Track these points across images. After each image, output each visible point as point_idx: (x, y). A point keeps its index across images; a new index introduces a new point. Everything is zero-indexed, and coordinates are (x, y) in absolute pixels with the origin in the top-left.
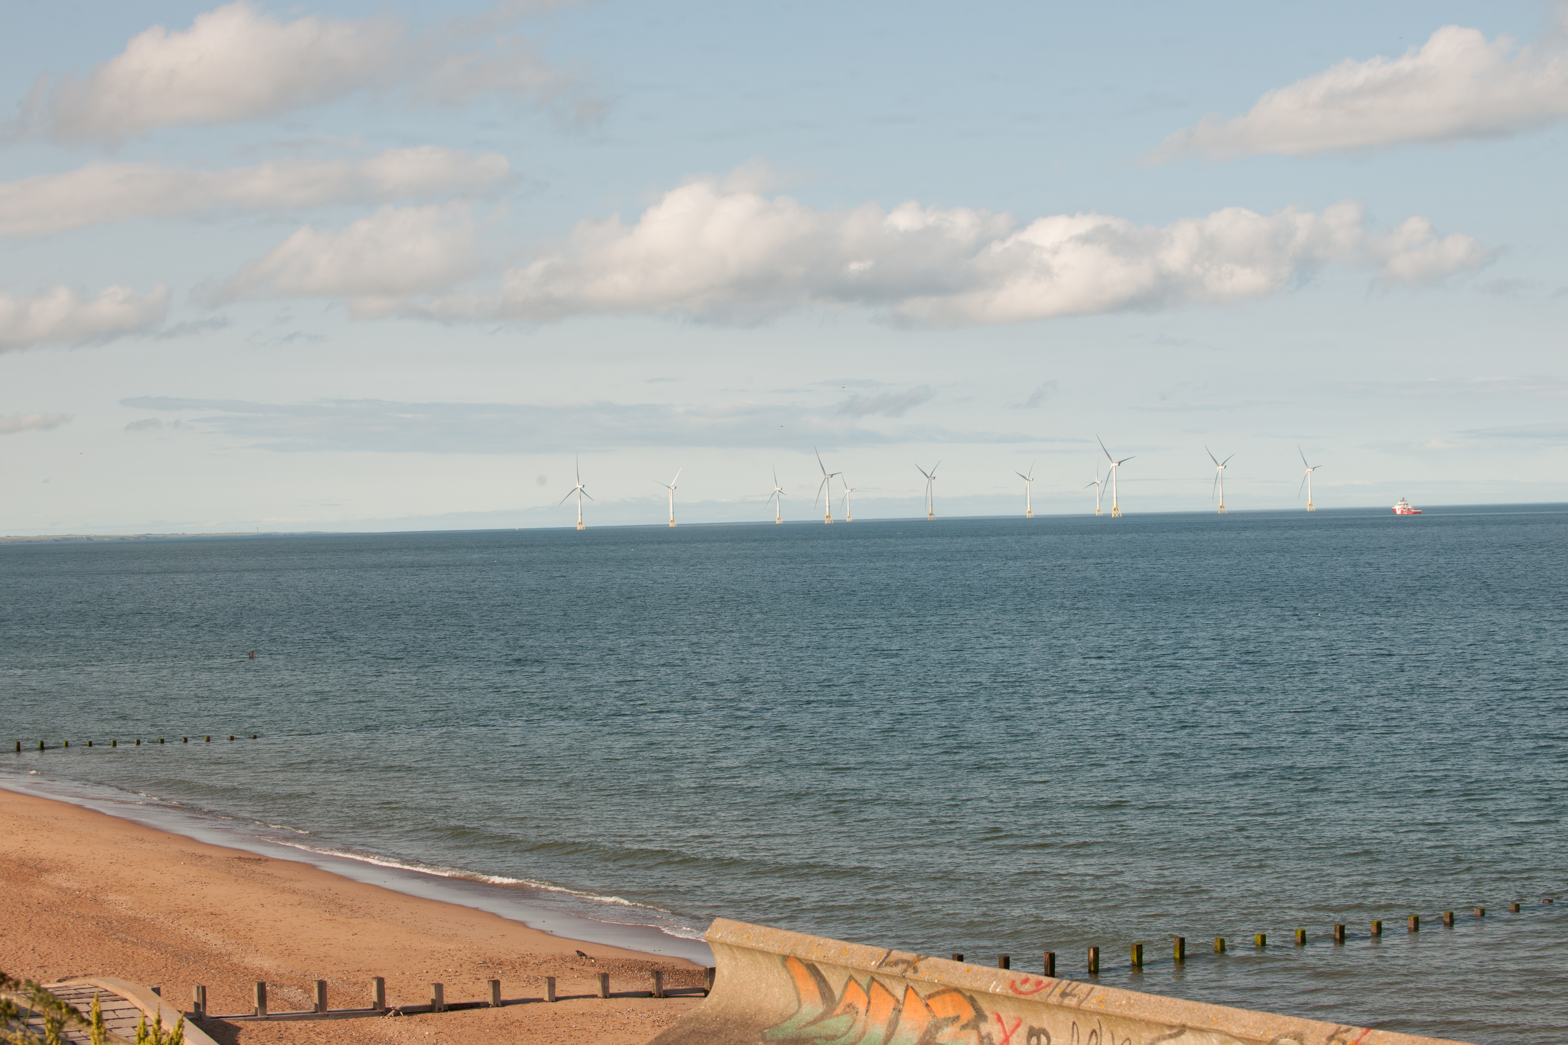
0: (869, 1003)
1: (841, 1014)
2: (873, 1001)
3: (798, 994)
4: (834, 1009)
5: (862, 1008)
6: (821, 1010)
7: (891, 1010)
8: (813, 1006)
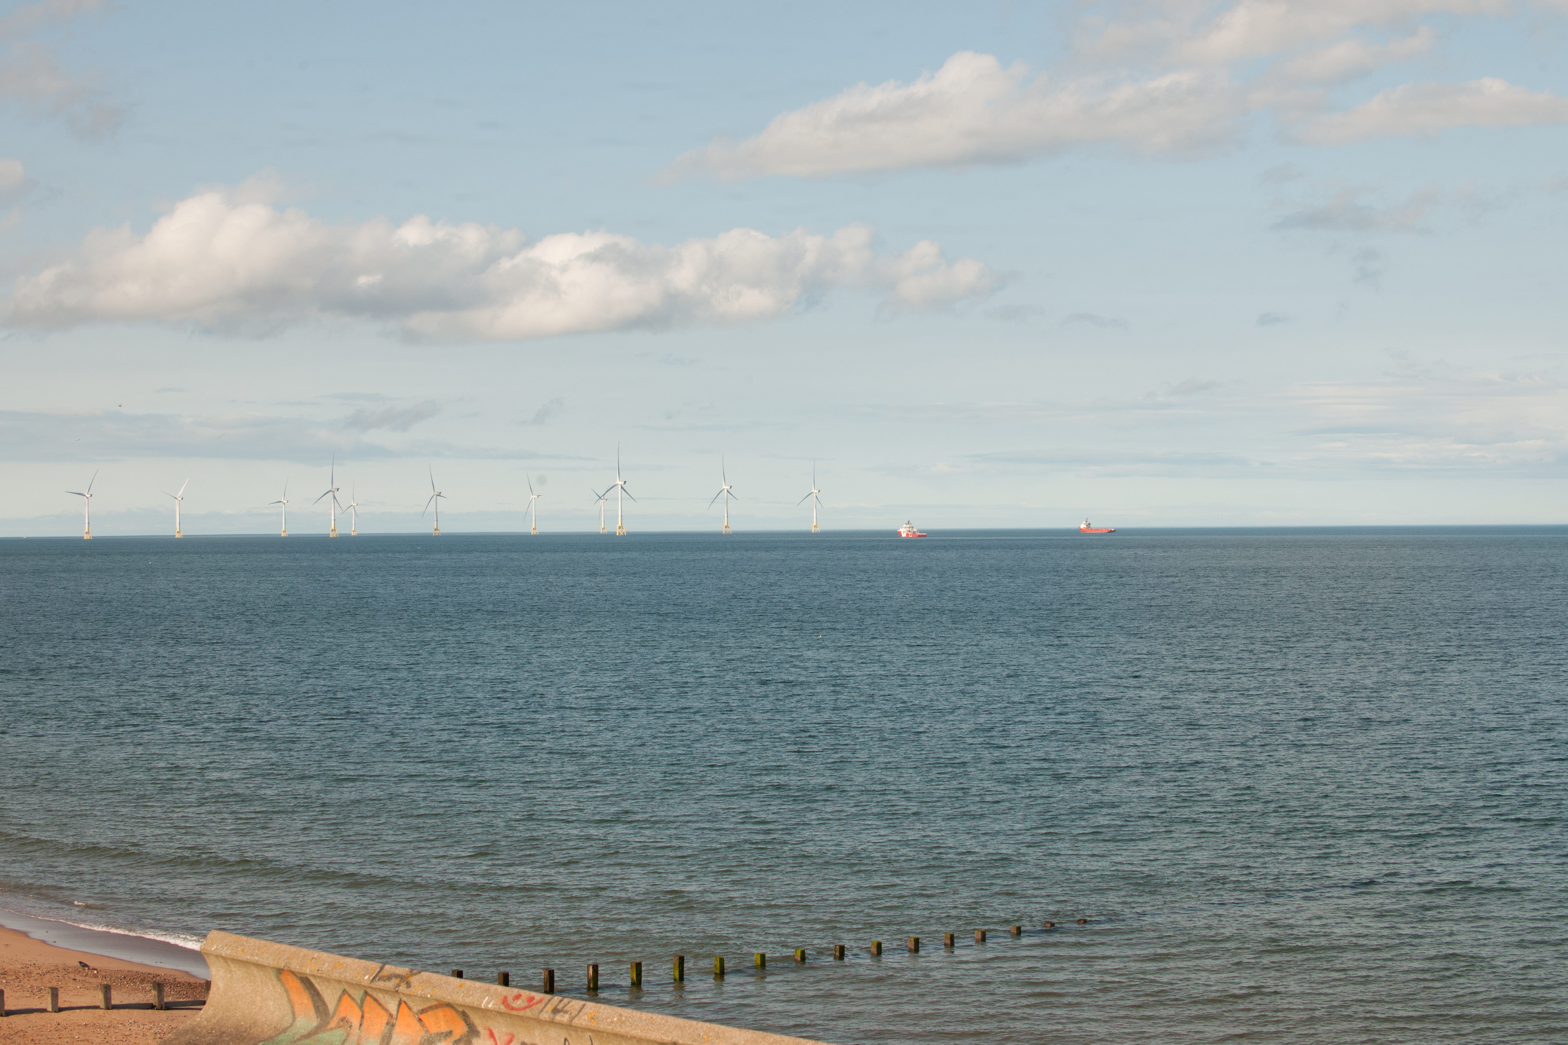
0: (363, 1017)
1: (335, 1028)
2: (366, 1015)
3: (292, 1007)
4: (328, 1023)
5: (356, 1022)
6: (315, 1024)
7: (384, 1024)
8: (307, 1020)
